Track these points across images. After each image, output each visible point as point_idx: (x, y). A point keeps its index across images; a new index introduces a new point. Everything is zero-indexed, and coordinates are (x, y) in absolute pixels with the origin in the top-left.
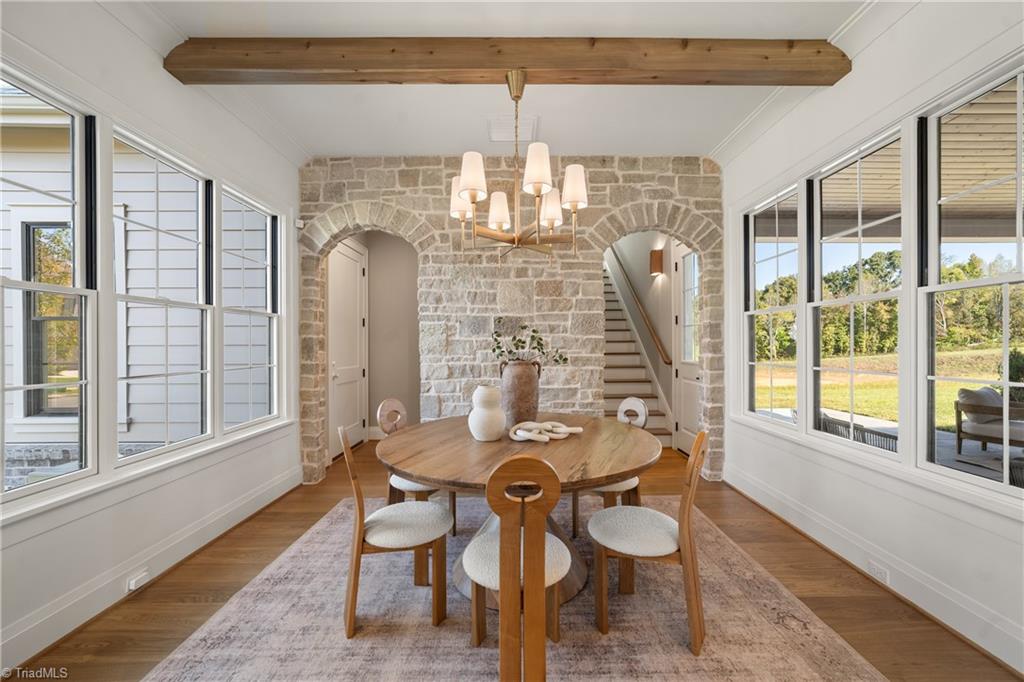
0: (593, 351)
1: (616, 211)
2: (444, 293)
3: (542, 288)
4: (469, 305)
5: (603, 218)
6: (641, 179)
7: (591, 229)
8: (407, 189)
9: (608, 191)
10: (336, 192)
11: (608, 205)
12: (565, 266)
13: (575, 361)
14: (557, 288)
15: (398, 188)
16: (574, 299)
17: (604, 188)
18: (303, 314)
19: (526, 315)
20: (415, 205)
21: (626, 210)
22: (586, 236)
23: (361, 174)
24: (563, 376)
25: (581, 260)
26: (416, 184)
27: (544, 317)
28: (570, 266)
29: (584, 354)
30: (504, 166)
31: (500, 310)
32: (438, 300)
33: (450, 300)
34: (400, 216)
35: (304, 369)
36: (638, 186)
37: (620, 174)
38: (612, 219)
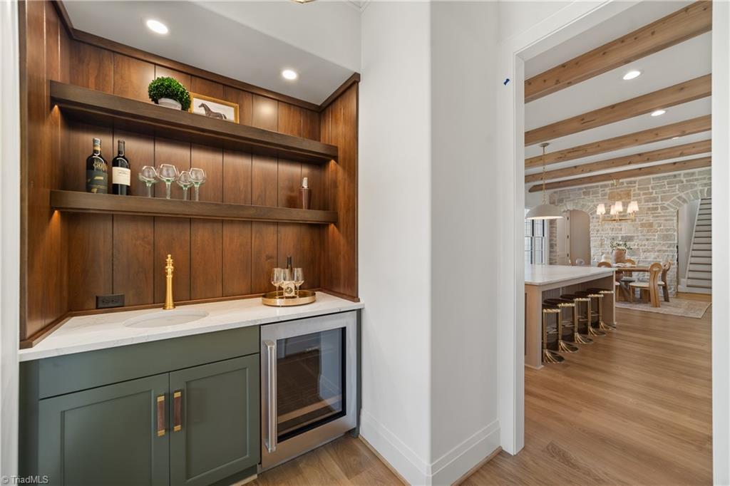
0: (668, 247)
1: (682, 194)
2: (600, 228)
3: (642, 225)
4: (610, 232)
5: (675, 198)
6: (697, 180)
7: (668, 202)
8: (586, 197)
9: (677, 187)
10: (561, 201)
11: (678, 192)
12: (653, 217)
13: (659, 251)
14: (651, 225)
15: (583, 197)
16: (659, 229)
17: (675, 186)
18: (550, 236)
19: (636, 235)
20: (589, 201)
21: (688, 193)
22: (665, 205)
23: (569, 194)
24: (653, 256)
25: (663, 214)
26: (589, 195)
27: (644, 235)
28: (657, 217)
29: (664, 248)
30: (625, 184)
31: (623, 233)
32: (598, 231)
33: (603, 230)
34: (583, 206)
35: (550, 252)
36: (695, 183)
37: (684, 180)
38: (679, 198)
